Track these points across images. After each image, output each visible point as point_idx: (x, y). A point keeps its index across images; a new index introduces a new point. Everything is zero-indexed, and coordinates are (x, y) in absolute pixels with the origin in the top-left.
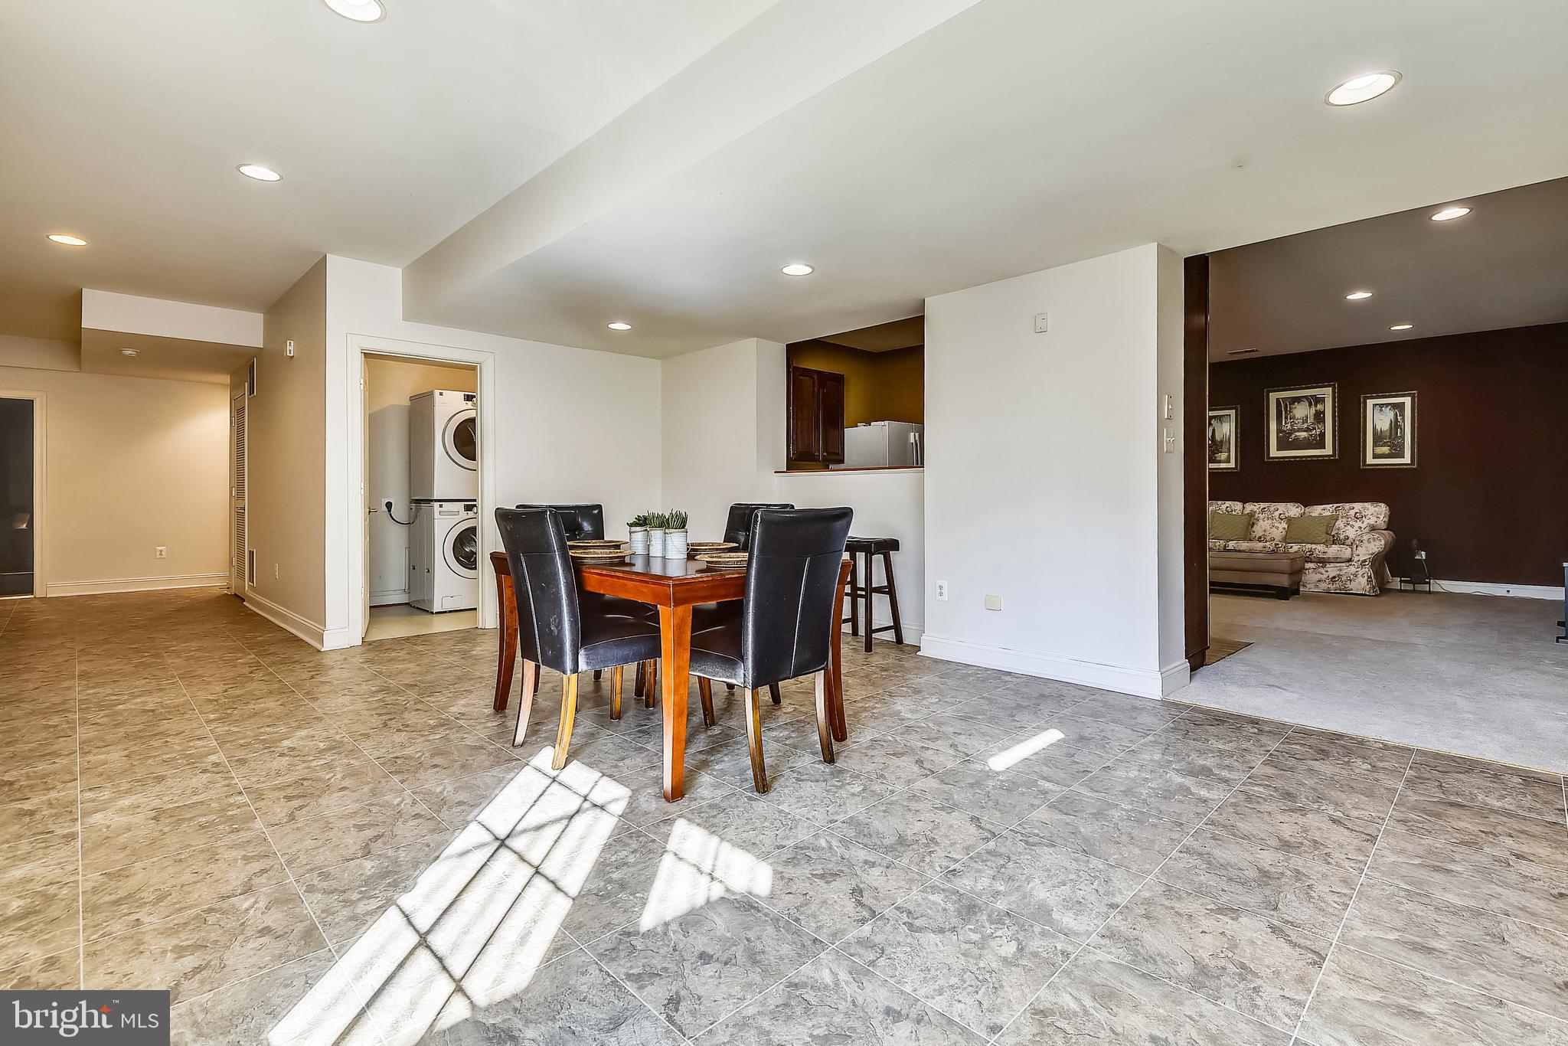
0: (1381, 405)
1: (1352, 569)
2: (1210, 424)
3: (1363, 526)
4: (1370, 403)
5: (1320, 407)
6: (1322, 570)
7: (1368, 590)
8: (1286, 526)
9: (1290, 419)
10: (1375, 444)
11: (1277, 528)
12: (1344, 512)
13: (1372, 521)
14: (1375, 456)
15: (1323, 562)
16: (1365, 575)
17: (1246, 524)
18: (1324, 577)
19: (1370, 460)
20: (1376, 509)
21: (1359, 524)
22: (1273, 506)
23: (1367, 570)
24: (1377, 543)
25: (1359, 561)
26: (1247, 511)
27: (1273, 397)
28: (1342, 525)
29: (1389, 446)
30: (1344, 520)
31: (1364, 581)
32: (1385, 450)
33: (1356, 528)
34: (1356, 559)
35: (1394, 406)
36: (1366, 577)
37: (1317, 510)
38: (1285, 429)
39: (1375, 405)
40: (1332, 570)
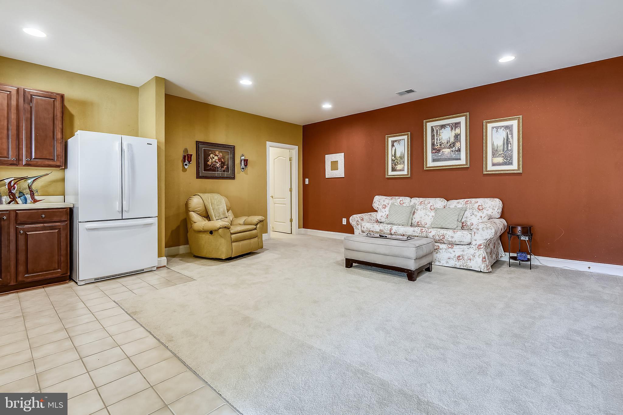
0: (497, 128)
1: (472, 251)
2: (393, 146)
3: (483, 216)
4: (490, 126)
5: (458, 131)
6: (450, 250)
7: (483, 268)
8: (434, 215)
9: (440, 140)
10: (494, 155)
11: (428, 216)
12: (471, 205)
13: (489, 213)
14: (494, 165)
15: (452, 244)
16: (481, 256)
17: (409, 213)
18: (452, 256)
19: (490, 167)
20: (492, 203)
21: (480, 214)
22: (427, 200)
23: (482, 253)
24: (489, 231)
25: (476, 244)
26: (412, 204)
27: (429, 125)
28: (469, 215)
29: (503, 157)
30: (471, 211)
31: (480, 260)
32: (500, 160)
33: (478, 217)
34: (474, 243)
35: (507, 127)
36: (481, 258)
37: (454, 203)
38: (436, 147)
39: (493, 128)
40: (458, 251)
